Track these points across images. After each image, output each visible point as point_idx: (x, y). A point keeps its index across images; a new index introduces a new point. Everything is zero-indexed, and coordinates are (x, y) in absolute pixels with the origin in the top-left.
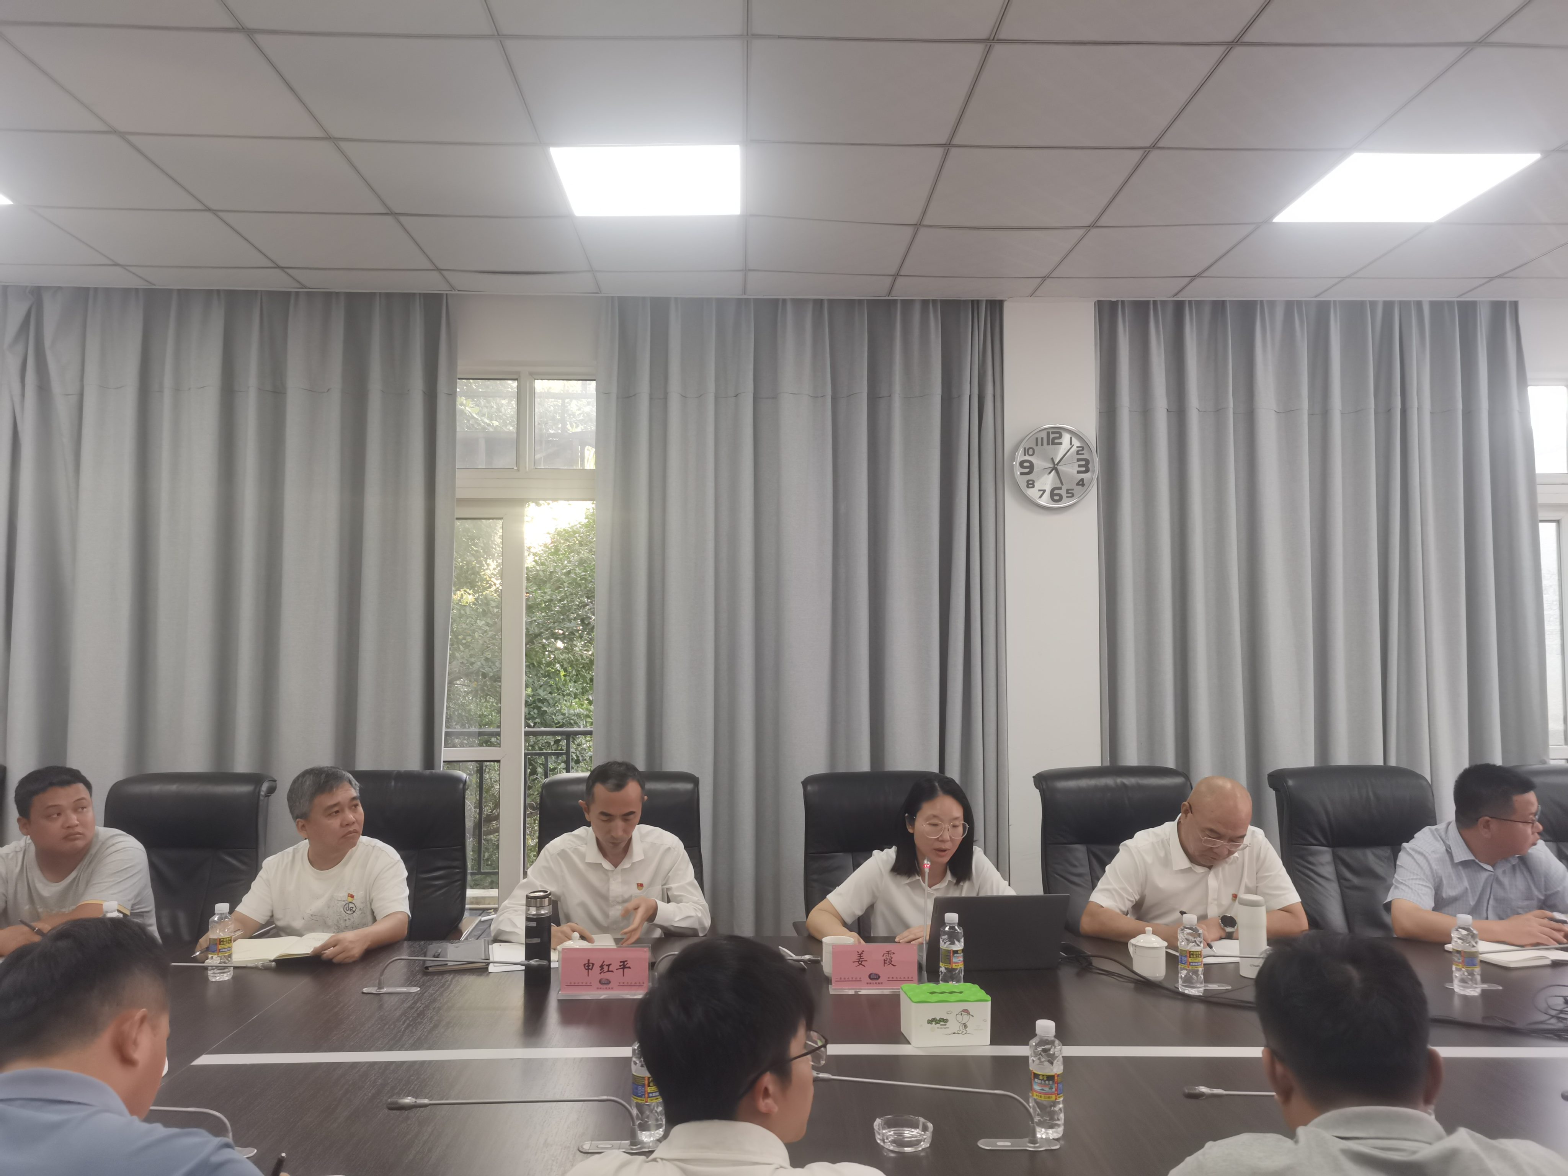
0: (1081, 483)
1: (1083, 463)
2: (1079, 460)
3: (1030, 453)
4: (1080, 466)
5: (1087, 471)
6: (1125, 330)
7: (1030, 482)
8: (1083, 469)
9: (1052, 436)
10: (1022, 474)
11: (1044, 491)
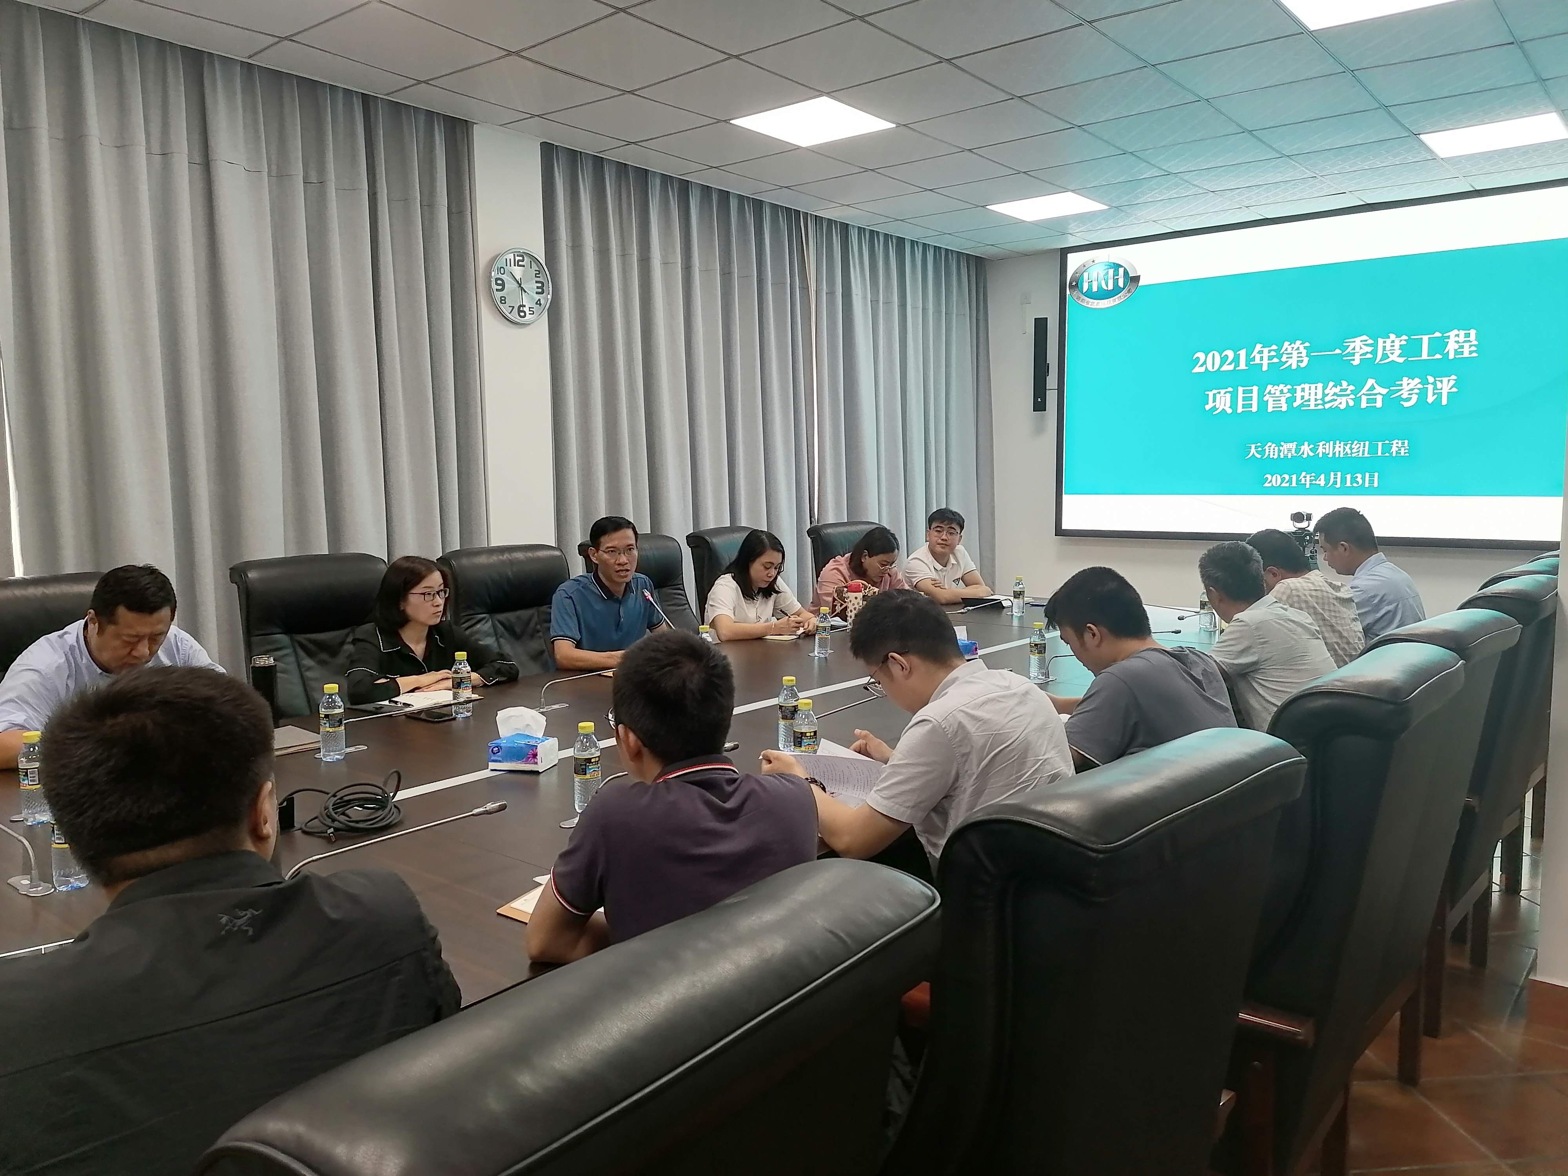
0: (539, 303)
1: (540, 285)
2: (537, 282)
3: (502, 272)
4: (538, 288)
5: (542, 293)
6: (560, 175)
7: (503, 298)
8: (540, 290)
9: (517, 258)
10: (497, 290)
11: (513, 307)
